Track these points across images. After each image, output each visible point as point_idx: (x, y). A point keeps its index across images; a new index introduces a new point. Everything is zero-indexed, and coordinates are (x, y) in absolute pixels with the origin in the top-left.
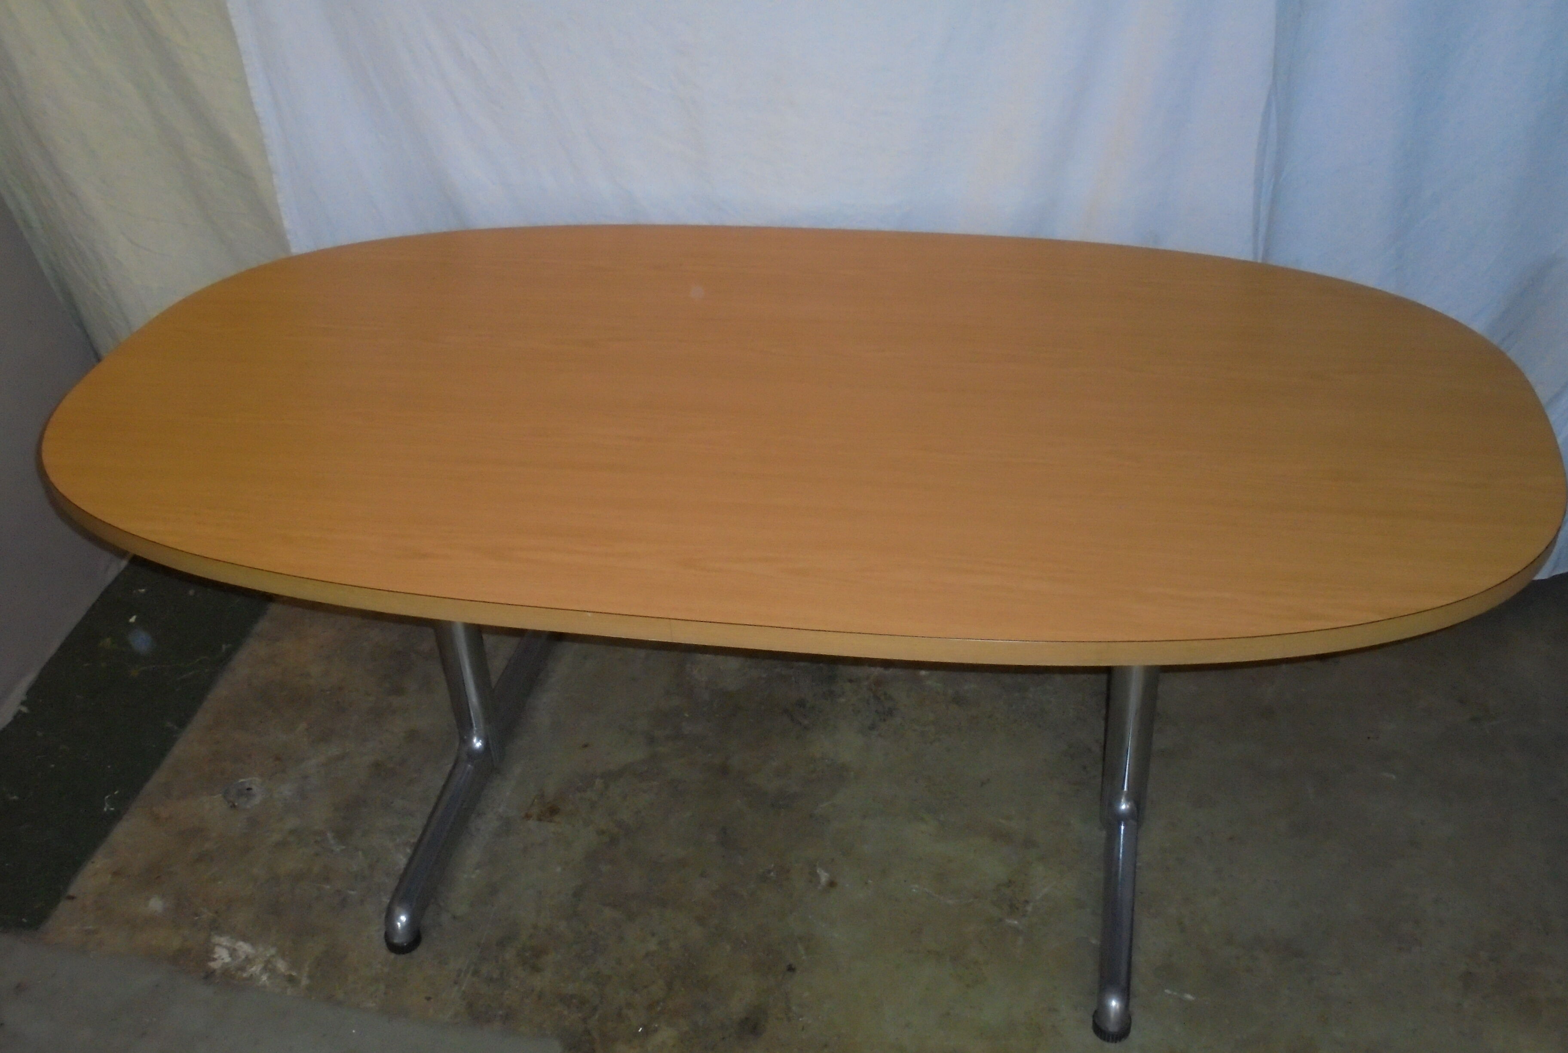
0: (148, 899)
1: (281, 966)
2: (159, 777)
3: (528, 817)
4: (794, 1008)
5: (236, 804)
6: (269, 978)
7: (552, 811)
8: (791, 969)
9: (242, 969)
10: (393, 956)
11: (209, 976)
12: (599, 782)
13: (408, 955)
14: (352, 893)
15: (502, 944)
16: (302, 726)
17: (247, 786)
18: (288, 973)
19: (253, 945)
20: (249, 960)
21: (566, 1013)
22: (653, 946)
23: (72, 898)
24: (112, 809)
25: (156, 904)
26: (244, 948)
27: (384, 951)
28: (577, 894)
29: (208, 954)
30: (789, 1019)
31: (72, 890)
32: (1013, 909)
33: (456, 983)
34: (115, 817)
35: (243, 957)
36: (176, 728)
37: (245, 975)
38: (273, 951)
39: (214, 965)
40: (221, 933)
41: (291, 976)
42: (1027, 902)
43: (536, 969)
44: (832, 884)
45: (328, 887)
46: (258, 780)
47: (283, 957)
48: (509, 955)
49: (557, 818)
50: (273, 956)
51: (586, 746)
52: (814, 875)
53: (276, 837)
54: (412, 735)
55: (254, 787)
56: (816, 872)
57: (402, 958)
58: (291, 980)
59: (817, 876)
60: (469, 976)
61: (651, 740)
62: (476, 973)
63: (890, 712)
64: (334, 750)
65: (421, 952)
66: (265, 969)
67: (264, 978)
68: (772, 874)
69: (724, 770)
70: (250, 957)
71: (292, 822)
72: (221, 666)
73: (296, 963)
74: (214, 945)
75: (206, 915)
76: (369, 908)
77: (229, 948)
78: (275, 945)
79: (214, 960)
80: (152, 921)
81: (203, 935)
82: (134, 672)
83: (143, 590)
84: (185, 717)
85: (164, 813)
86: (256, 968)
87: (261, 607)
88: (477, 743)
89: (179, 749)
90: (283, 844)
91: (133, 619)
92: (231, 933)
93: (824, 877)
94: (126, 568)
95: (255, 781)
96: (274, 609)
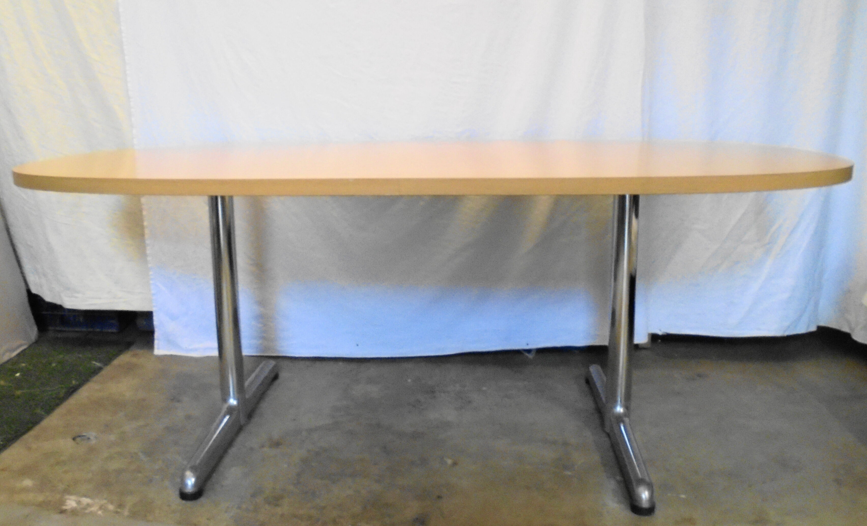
0: (22, 480)
1: (111, 507)
2: (32, 433)
3: (263, 447)
4: (445, 513)
5: (80, 443)
6: (102, 512)
7: (277, 444)
8: (439, 497)
9: (85, 509)
10: (184, 502)
11: (63, 512)
12: (304, 433)
13: (194, 501)
14: (156, 477)
15: (253, 495)
16: (122, 414)
17: (87, 436)
18: (115, 510)
19: (92, 499)
20: (88, 505)
21: (299, 522)
22: (350, 492)
25: (28, 483)
26: (85, 501)
27: (179, 500)
28: (299, 475)
29: (62, 502)
30: (444, 517)
32: (566, 467)
33: (226, 512)
35: (86, 504)
36: (43, 413)
37: (87, 511)
38: (105, 501)
39: (66, 507)
40: (70, 493)
41: (117, 511)
42: (573, 465)
43: (277, 505)
44: (455, 464)
45: (140, 475)
46: (94, 434)
47: (112, 503)
48: (259, 500)
49: (281, 447)
50: (105, 503)
51: (294, 420)
52: (443, 461)
53: (106, 455)
54: (188, 417)
55: (91, 437)
58: (117, 513)
59: (446, 461)
60: (235, 509)
61: (333, 416)
62: (239, 508)
64: (141, 423)
65: (202, 500)
66: (101, 508)
67: (100, 512)
68: (418, 462)
69: (379, 426)
70: (90, 504)
71: (115, 449)
72: (72, 391)
73: (121, 506)
74: (66, 499)
75: (61, 487)
76: (167, 483)
77: (76, 501)
78: (105, 499)
79: (66, 505)
80: (25, 490)
81: (58, 496)
82: (18, 393)
83: (24, 365)
84: (49, 409)
85: (34, 446)
86: (94, 509)
87: (96, 371)
88: (233, 402)
89: (46, 422)
90: (111, 458)
91: (18, 375)
92: (78, 494)
93: (449, 462)
94: (15, 357)
95: (92, 434)
96: (103, 372)
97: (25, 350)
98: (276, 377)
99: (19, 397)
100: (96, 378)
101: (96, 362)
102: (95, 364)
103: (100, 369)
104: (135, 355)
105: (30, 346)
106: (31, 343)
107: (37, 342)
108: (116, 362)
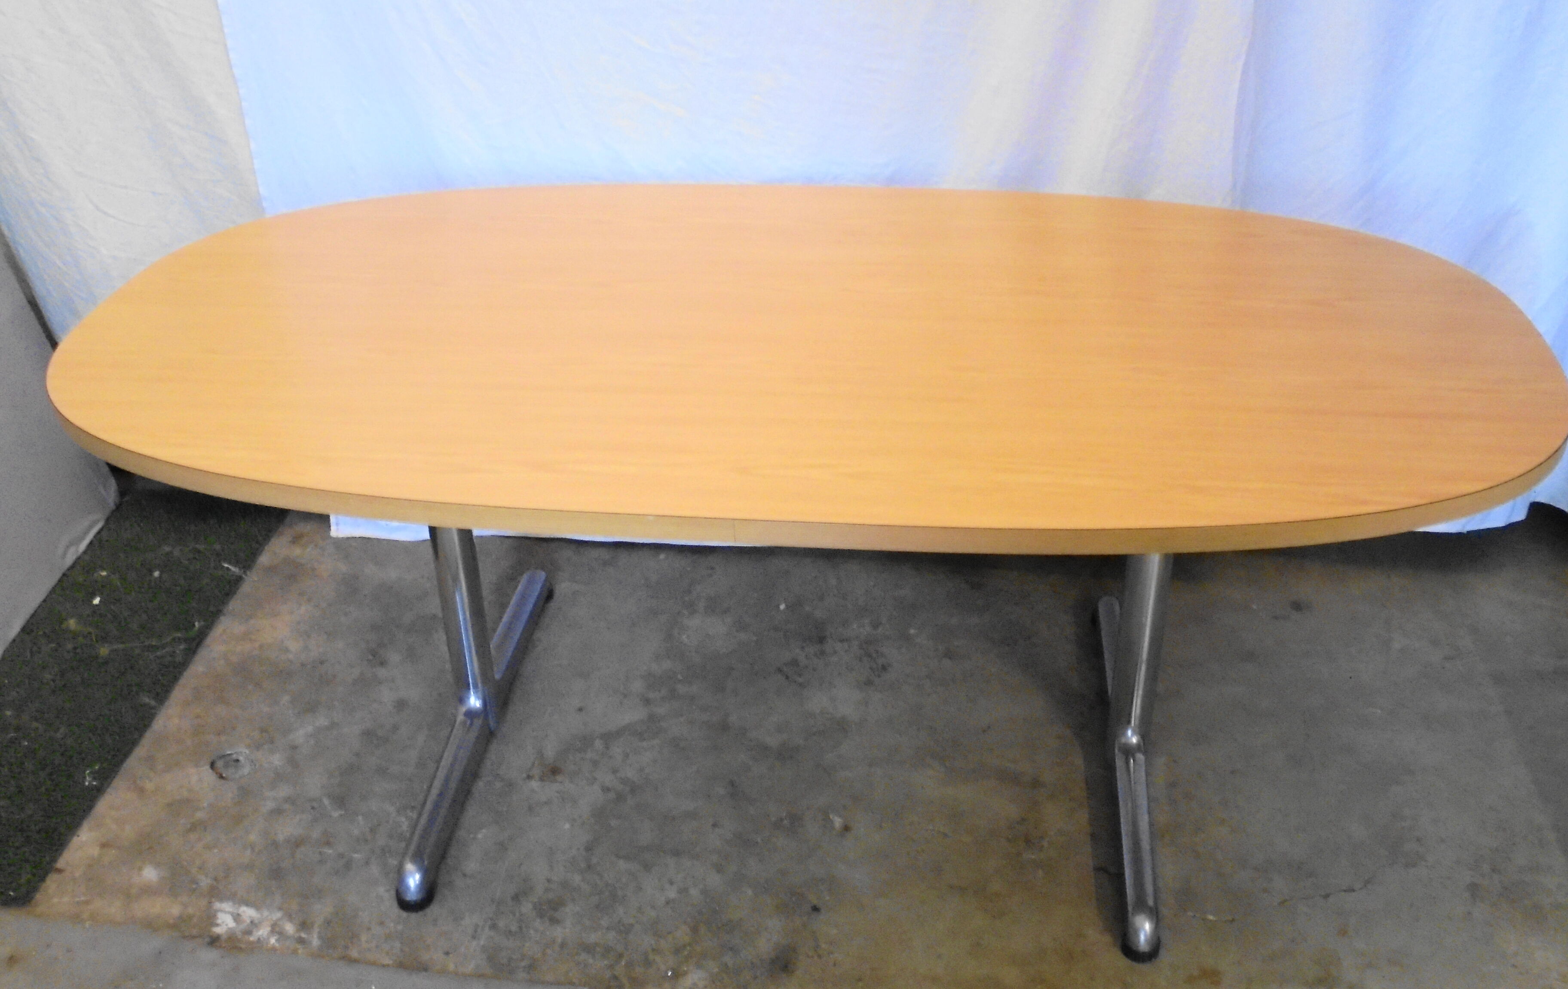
0: (140, 869)
1: (289, 928)
2: (140, 751)
3: (529, 777)
4: (823, 946)
5: (224, 775)
6: (276, 940)
7: (553, 772)
8: (816, 909)
9: (249, 932)
10: (404, 914)
11: (214, 941)
12: (598, 744)
13: (421, 913)
14: (356, 856)
15: (516, 898)
16: (286, 698)
17: (234, 757)
18: (297, 935)
19: (257, 908)
20: (253, 924)
21: (591, 961)
22: (672, 894)
23: (60, 871)
24: (95, 783)
25: (150, 874)
26: (249, 913)
27: (396, 910)
28: (589, 848)
29: (210, 918)
30: (820, 956)
31: (61, 863)
32: (1030, 844)
33: (474, 937)
34: (98, 791)
35: (248, 921)
36: (153, 703)
37: (252, 939)
38: (279, 915)
39: (218, 930)
40: (221, 897)
41: (300, 938)
42: (1042, 838)
43: (554, 921)
44: (846, 828)
45: (330, 851)
46: (245, 750)
47: (291, 919)
48: (527, 907)
49: (559, 778)
50: (279, 920)
51: (581, 710)
52: (827, 820)
53: (270, 805)
54: (401, 705)
55: (241, 758)
56: (829, 818)
57: (414, 917)
58: (301, 941)
59: (832, 822)
60: (487, 929)
61: (647, 702)
62: (494, 927)
63: (884, 668)
64: (322, 721)
65: (434, 909)
66: (273, 932)
67: (273, 941)
68: (785, 822)
69: (725, 727)
70: (256, 921)
71: (284, 791)
72: (195, 643)
73: (304, 925)
74: (217, 911)
75: (205, 882)
76: (375, 870)
77: (232, 914)
78: (280, 909)
79: (217, 925)
80: (148, 891)
81: (203, 902)
82: (104, 651)
83: (104, 573)
84: (162, 693)
85: (149, 786)
86: (263, 932)
87: (231, 586)
88: (474, 702)
89: (159, 724)
90: (278, 812)
91: (97, 601)
92: (232, 897)
93: (838, 822)
94: (85, 552)
95: (242, 751)
96: (246, 588)
97: (99, 533)
98: (548, 595)
99: (106, 663)
100: (234, 604)
101: (230, 563)
102: (228, 568)
103: (239, 580)
104: (296, 540)
105: (107, 520)
106: (107, 512)
107: (118, 507)
108: (264, 559)
